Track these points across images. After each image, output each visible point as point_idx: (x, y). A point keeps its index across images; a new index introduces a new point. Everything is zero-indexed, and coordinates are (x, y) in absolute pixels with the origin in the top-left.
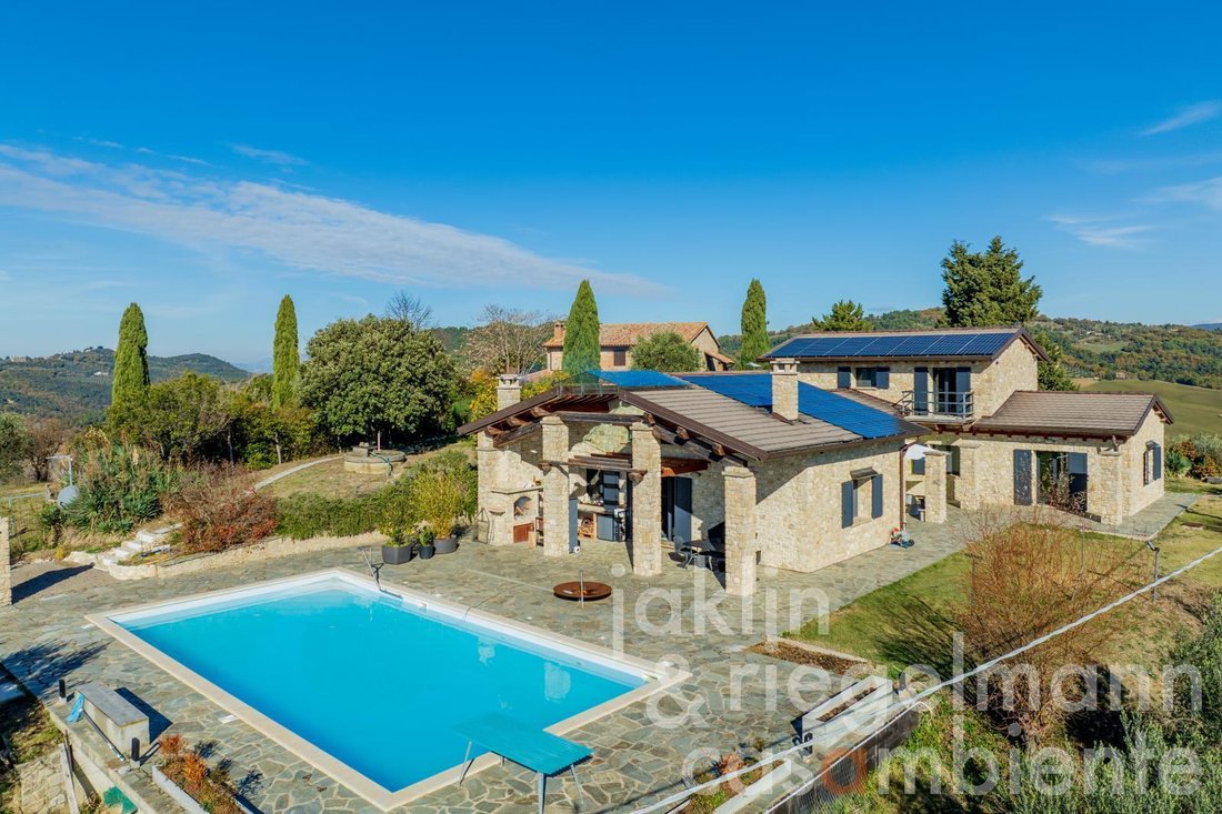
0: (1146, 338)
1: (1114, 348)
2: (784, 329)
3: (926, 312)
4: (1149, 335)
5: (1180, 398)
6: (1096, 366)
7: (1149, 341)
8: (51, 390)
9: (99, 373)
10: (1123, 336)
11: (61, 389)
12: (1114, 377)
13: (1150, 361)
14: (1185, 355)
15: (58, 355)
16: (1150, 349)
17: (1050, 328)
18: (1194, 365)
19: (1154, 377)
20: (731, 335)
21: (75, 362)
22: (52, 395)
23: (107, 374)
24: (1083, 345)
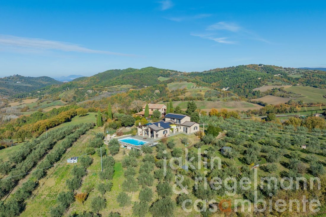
0: (308, 74)
1: (299, 76)
2: (209, 70)
3: (248, 66)
4: (309, 73)
5: (313, 91)
6: (292, 82)
7: (309, 75)
8: (5, 87)
9: (18, 82)
10: (302, 73)
11: (8, 87)
12: (296, 85)
13: (308, 80)
14: (318, 79)
15: (6, 77)
16: (309, 77)
17: (282, 71)
18: (319, 82)
19: (307, 85)
20: (194, 72)
21: (11, 79)
22: (6, 89)
23: (20, 82)
24: (290, 75)
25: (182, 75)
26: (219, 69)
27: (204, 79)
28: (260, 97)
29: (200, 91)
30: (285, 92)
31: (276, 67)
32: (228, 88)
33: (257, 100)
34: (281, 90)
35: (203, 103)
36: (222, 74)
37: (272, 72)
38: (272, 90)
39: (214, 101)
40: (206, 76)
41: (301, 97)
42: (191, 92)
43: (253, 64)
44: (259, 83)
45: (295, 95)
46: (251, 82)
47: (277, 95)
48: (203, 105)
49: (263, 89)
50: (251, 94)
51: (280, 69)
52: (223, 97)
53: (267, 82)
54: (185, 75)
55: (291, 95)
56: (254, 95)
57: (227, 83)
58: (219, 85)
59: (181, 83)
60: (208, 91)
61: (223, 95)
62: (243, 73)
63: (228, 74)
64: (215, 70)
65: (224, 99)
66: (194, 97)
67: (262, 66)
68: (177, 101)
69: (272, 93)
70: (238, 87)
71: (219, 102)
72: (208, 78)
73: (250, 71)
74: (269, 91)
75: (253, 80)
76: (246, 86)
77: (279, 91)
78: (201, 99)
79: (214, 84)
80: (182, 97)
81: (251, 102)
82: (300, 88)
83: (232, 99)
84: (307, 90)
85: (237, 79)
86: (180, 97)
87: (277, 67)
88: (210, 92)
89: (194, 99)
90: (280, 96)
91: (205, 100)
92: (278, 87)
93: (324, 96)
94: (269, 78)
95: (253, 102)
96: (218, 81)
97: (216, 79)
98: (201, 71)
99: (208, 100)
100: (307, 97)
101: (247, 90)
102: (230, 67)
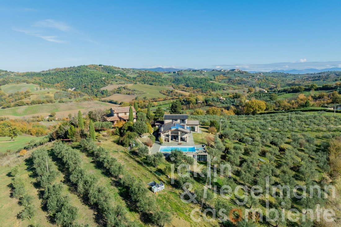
0: (142, 73)
1: (135, 76)
2: (48, 70)
3: (89, 66)
5: (150, 88)
6: (132, 81)
10: (137, 73)
12: (137, 84)
13: (143, 79)
14: (150, 78)
16: (143, 76)
17: (121, 71)
18: (152, 80)
19: (145, 83)
24: (128, 75)
25: (15, 75)
26: (59, 69)
27: (44, 80)
28: (109, 96)
29: (48, 93)
30: (130, 90)
31: (114, 67)
32: (73, 89)
33: (108, 99)
34: (125, 88)
35: (55, 106)
36: (64, 74)
37: (112, 72)
38: (118, 88)
39: (66, 102)
40: (45, 76)
41: (144, 93)
42: (36, 94)
43: (93, 64)
44: (104, 82)
45: (139, 92)
46: (97, 81)
47: (123, 93)
48: (55, 107)
49: (109, 88)
50: (99, 94)
51: (119, 69)
52: (75, 98)
53: (111, 82)
54: (18, 75)
55: (136, 92)
56: (103, 94)
57: (72, 84)
58: (63, 85)
59: (19, 85)
60: (57, 93)
61: (74, 96)
62: (86, 73)
63: (70, 75)
64: (55, 70)
65: (76, 99)
66: (42, 100)
67: (102, 66)
68: (22, 106)
69: (118, 91)
70: (85, 87)
71: (72, 103)
72: (49, 78)
73: (93, 71)
74: (115, 89)
75: (98, 80)
76: (93, 86)
77: (124, 89)
78: (51, 102)
79: (56, 84)
80: (27, 100)
81: (102, 101)
82: (140, 86)
83: (85, 100)
84: (146, 87)
85: (82, 79)
86: (25, 100)
87: (116, 68)
88: (59, 94)
89: (43, 103)
90: (127, 94)
91: (56, 103)
92: (123, 86)
93: (160, 92)
94: (112, 78)
95: (104, 101)
96: (62, 82)
97: (59, 79)
98: (38, 71)
99: (60, 102)
100: (148, 93)
101: (95, 90)
102: (71, 67)
